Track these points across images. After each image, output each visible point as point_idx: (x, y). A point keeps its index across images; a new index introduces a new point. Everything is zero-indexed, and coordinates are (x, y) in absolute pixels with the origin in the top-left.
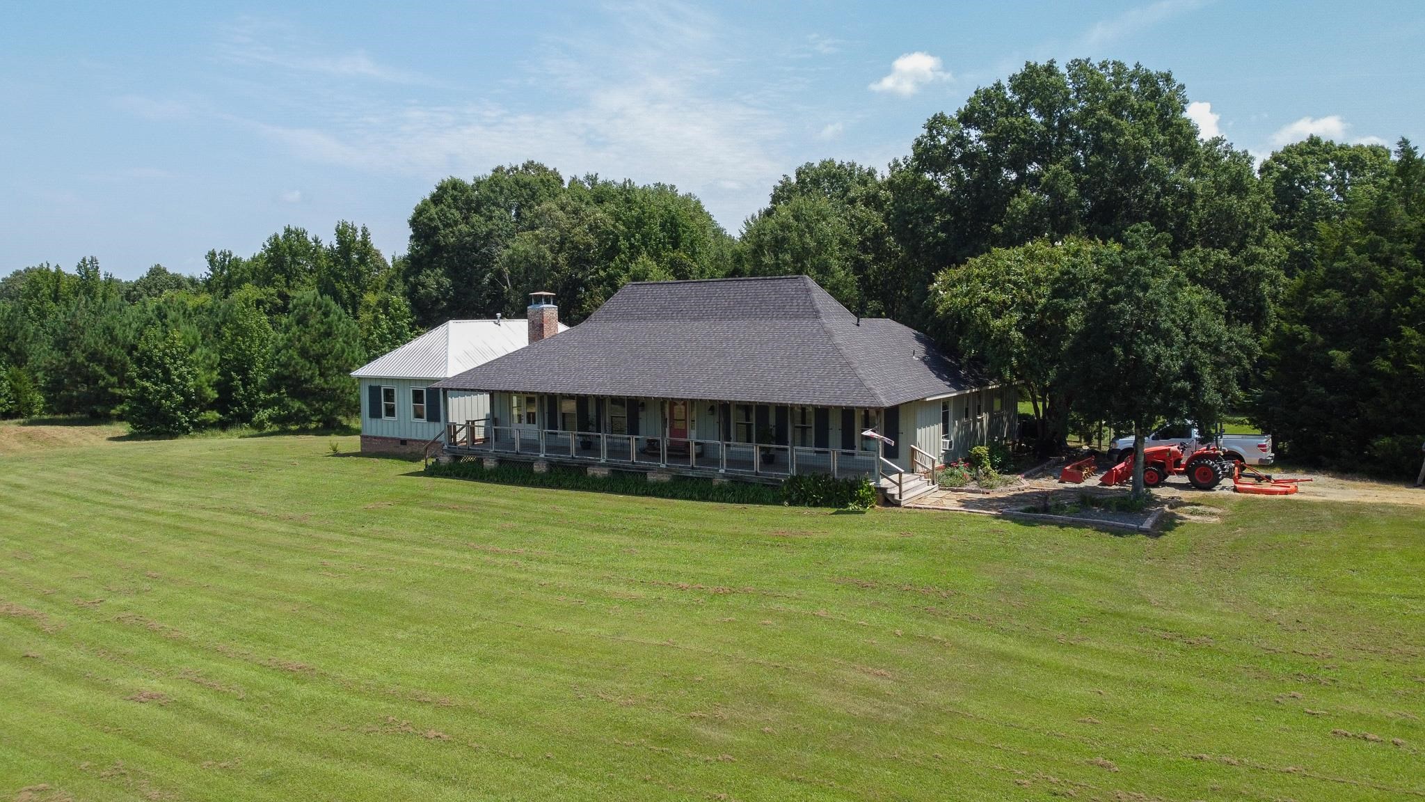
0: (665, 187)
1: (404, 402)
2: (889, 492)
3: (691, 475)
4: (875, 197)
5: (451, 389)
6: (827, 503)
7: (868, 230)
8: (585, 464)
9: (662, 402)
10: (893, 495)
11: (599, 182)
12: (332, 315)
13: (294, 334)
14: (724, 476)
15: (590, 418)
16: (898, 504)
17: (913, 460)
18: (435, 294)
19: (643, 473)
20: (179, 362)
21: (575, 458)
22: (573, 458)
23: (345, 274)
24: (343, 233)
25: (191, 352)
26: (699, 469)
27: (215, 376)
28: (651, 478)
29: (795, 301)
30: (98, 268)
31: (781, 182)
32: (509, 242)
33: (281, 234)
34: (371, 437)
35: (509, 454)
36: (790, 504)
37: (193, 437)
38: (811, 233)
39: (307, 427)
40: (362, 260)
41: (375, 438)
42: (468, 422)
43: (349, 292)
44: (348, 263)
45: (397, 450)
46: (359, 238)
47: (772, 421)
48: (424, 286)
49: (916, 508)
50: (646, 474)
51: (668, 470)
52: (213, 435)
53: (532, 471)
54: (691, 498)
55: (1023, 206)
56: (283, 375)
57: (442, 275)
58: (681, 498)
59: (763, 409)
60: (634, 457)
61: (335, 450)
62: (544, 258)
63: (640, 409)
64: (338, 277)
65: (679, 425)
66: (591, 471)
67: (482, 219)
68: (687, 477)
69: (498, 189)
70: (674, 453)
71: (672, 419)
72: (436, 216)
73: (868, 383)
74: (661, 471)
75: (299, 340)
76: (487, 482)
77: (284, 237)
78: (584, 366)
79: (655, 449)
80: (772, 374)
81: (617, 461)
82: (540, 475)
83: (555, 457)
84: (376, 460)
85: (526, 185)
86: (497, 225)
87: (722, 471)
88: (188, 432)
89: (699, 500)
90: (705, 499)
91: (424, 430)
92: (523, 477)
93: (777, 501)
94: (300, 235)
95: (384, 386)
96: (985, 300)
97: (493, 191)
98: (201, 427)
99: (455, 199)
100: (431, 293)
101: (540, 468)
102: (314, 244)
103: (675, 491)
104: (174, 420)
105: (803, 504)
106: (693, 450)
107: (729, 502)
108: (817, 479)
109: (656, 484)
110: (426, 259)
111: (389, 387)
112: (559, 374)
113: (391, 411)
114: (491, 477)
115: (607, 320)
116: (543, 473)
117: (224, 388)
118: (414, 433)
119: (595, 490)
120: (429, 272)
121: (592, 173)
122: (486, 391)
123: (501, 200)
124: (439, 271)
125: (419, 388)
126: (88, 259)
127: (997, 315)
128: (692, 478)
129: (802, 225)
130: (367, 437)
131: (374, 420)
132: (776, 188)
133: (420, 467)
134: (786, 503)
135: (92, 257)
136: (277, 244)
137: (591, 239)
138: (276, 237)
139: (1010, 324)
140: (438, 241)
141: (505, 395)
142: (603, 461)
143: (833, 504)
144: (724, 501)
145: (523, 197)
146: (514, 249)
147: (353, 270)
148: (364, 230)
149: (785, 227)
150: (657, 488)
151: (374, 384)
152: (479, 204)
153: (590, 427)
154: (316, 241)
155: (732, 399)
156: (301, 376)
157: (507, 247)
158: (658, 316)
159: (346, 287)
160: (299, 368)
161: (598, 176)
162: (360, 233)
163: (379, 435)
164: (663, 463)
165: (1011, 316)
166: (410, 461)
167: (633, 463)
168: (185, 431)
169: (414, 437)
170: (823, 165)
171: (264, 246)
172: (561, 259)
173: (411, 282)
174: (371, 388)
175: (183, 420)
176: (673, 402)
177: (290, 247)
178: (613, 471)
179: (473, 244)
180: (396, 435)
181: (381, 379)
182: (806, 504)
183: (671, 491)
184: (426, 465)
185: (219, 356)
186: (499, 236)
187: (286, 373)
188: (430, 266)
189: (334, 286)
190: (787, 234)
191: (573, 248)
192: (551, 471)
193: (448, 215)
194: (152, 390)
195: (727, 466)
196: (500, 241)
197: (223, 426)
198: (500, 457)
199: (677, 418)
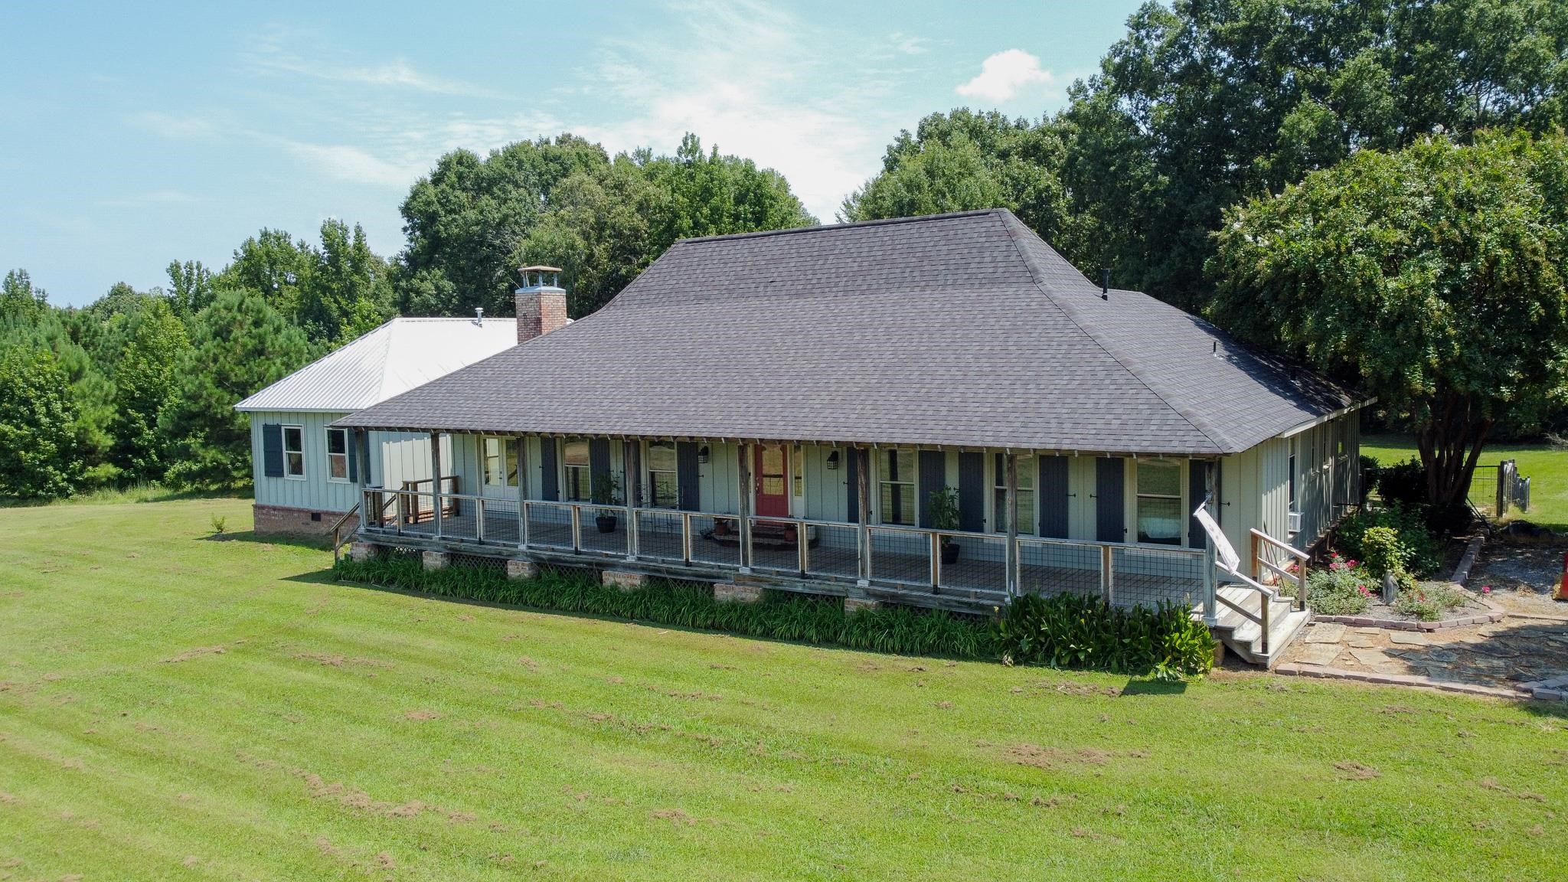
0: (740, 161)
1: (315, 448)
2: (1238, 636)
3: (800, 589)
4: (1037, 147)
5: (378, 429)
6: (1101, 661)
7: (1029, 195)
8: (598, 564)
9: (741, 446)
10: (1247, 645)
11: (653, 159)
12: (265, 325)
13: (207, 351)
14: (869, 594)
15: (614, 474)
16: (1260, 665)
17: (1254, 559)
18: (433, 301)
19: (707, 583)
20: (50, 395)
21: (580, 553)
22: (577, 552)
23: (334, 286)
24: (332, 236)
25: (72, 381)
26: (816, 577)
27: (110, 413)
28: (723, 593)
29: (987, 254)
30: (28, 283)
31: (898, 140)
32: (530, 230)
33: (257, 238)
34: (268, 507)
35: (468, 546)
36: (1017, 663)
37: (75, 501)
38: (952, 191)
39: (229, 487)
40: (357, 268)
41: (275, 509)
42: (406, 484)
43: (340, 308)
44: (338, 271)
45: (306, 529)
46: (351, 242)
47: (952, 479)
48: (418, 293)
49: (1305, 674)
50: (712, 584)
51: (755, 580)
52: (104, 498)
53: (504, 576)
54: (801, 639)
55: (1308, 126)
56: (190, 412)
57: (442, 278)
58: (783, 639)
59: (932, 458)
60: (688, 552)
61: (219, 528)
62: (572, 247)
63: (701, 458)
64: (326, 290)
65: (772, 488)
66: (609, 578)
67: (493, 202)
68: (793, 594)
69: (515, 163)
70: (766, 541)
71: (760, 475)
72: (435, 199)
73: (1179, 403)
74: (741, 580)
75: (215, 360)
76: (427, 596)
77: (260, 242)
78: (598, 383)
79: (728, 532)
80: (962, 388)
81: (656, 560)
82: (520, 584)
83: (545, 551)
84: (269, 546)
85: (556, 159)
86: (513, 209)
87: (863, 583)
88: (68, 495)
89: (819, 644)
90: (829, 641)
91: (342, 496)
92: (489, 587)
93: (987, 653)
94: (281, 238)
95: (287, 424)
96: (1363, 241)
97: (510, 167)
98: (86, 487)
99: (461, 177)
100: (428, 300)
101: (518, 570)
102: (299, 250)
103: (769, 623)
104: (45, 478)
105: (1045, 663)
106: (804, 537)
107: (882, 651)
108: (1074, 608)
109: (733, 606)
110: (423, 257)
111: (293, 424)
112: (551, 398)
113: (297, 468)
114: (434, 586)
115: (642, 303)
116: (525, 581)
117: (123, 430)
118: (331, 501)
119: (616, 616)
120: (425, 273)
121: (644, 147)
122: (425, 430)
123: (520, 177)
124: (438, 273)
126: (17, 272)
127: (1392, 267)
128: (803, 596)
129: (940, 183)
130: (263, 507)
131: (273, 480)
132: (890, 148)
133: (325, 561)
134: (1008, 659)
135: (21, 270)
136: (251, 251)
137: (638, 221)
138: (251, 240)
139: (1424, 283)
140: (438, 232)
141: (470, 438)
142: (631, 559)
143: (1114, 663)
144: (871, 648)
145: (551, 174)
146: (537, 240)
147: (345, 280)
148: (358, 230)
149: (910, 186)
150: (734, 616)
151: (270, 422)
152: (493, 182)
153: (614, 492)
154: (302, 247)
155: (884, 440)
156: (216, 413)
157: (528, 236)
158: (730, 291)
159: (336, 301)
160: (213, 401)
161: (652, 152)
162: (352, 234)
163: (281, 504)
164: (746, 564)
165: (1424, 269)
166: (321, 549)
167: (688, 564)
168: (63, 493)
169: (332, 509)
170: (955, 116)
171: (236, 254)
172: (599, 250)
173: (403, 289)
174: (266, 428)
175: (58, 478)
176: (760, 446)
177: (268, 254)
178: (650, 577)
179: (482, 236)
180: (305, 506)
181: (280, 413)
182: (1053, 662)
183: (761, 623)
184: (337, 559)
185: (115, 386)
186: (516, 223)
187: (194, 408)
188: (428, 264)
189: (319, 301)
190: (917, 194)
191: (615, 236)
192: (538, 577)
193: (451, 197)
194: (13, 436)
195: (874, 574)
196: (517, 229)
197: (121, 484)
198: (451, 549)
199: (769, 473)
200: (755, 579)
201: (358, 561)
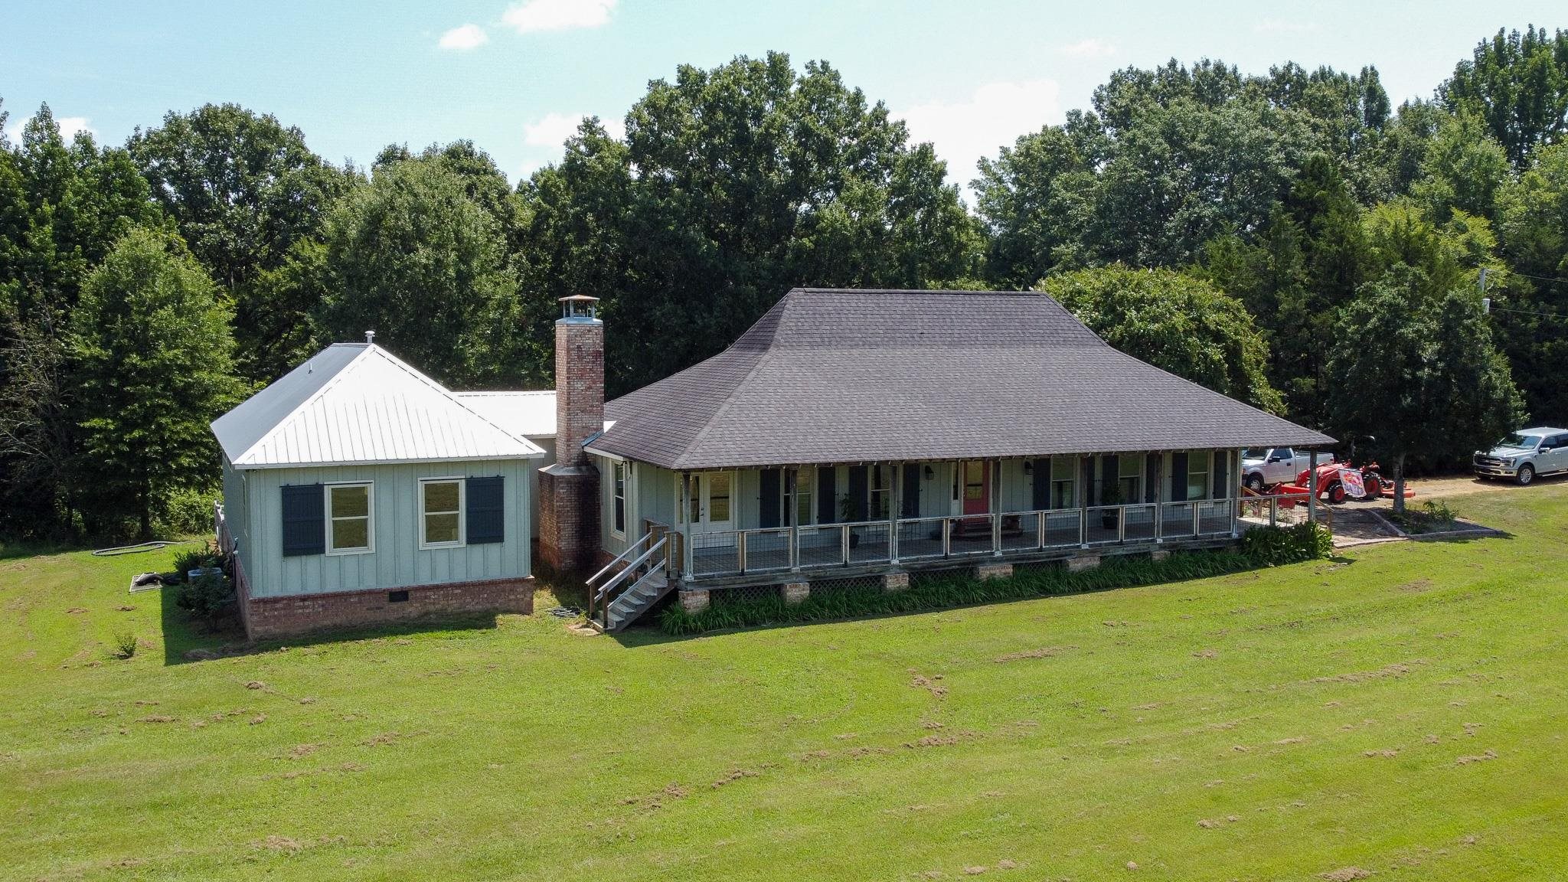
1: (395, 511)
3: (1124, 552)
14: (1164, 547)
15: (839, 499)
41: (302, 599)
45: (379, 616)
50: (1066, 561)
63: (923, 475)
65: (973, 494)
71: (966, 485)
91: (457, 564)
95: (333, 484)
101: (896, 582)
111: (347, 483)
113: (353, 536)
118: (430, 573)
125: (441, 478)
128: (1126, 556)
130: (275, 601)
131: (302, 561)
151: (298, 482)
163: (316, 590)
169: (425, 580)
174: (287, 490)
178: (1013, 566)
180: (373, 585)
198: (815, 577)
199: (974, 482)
200: (1092, 552)
201: (695, 611)
